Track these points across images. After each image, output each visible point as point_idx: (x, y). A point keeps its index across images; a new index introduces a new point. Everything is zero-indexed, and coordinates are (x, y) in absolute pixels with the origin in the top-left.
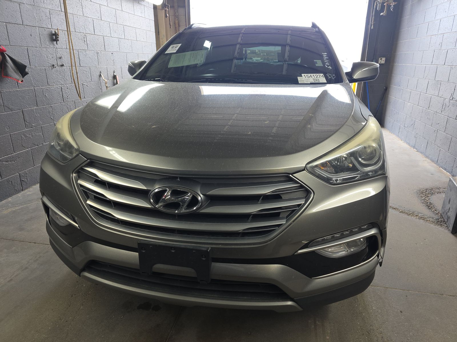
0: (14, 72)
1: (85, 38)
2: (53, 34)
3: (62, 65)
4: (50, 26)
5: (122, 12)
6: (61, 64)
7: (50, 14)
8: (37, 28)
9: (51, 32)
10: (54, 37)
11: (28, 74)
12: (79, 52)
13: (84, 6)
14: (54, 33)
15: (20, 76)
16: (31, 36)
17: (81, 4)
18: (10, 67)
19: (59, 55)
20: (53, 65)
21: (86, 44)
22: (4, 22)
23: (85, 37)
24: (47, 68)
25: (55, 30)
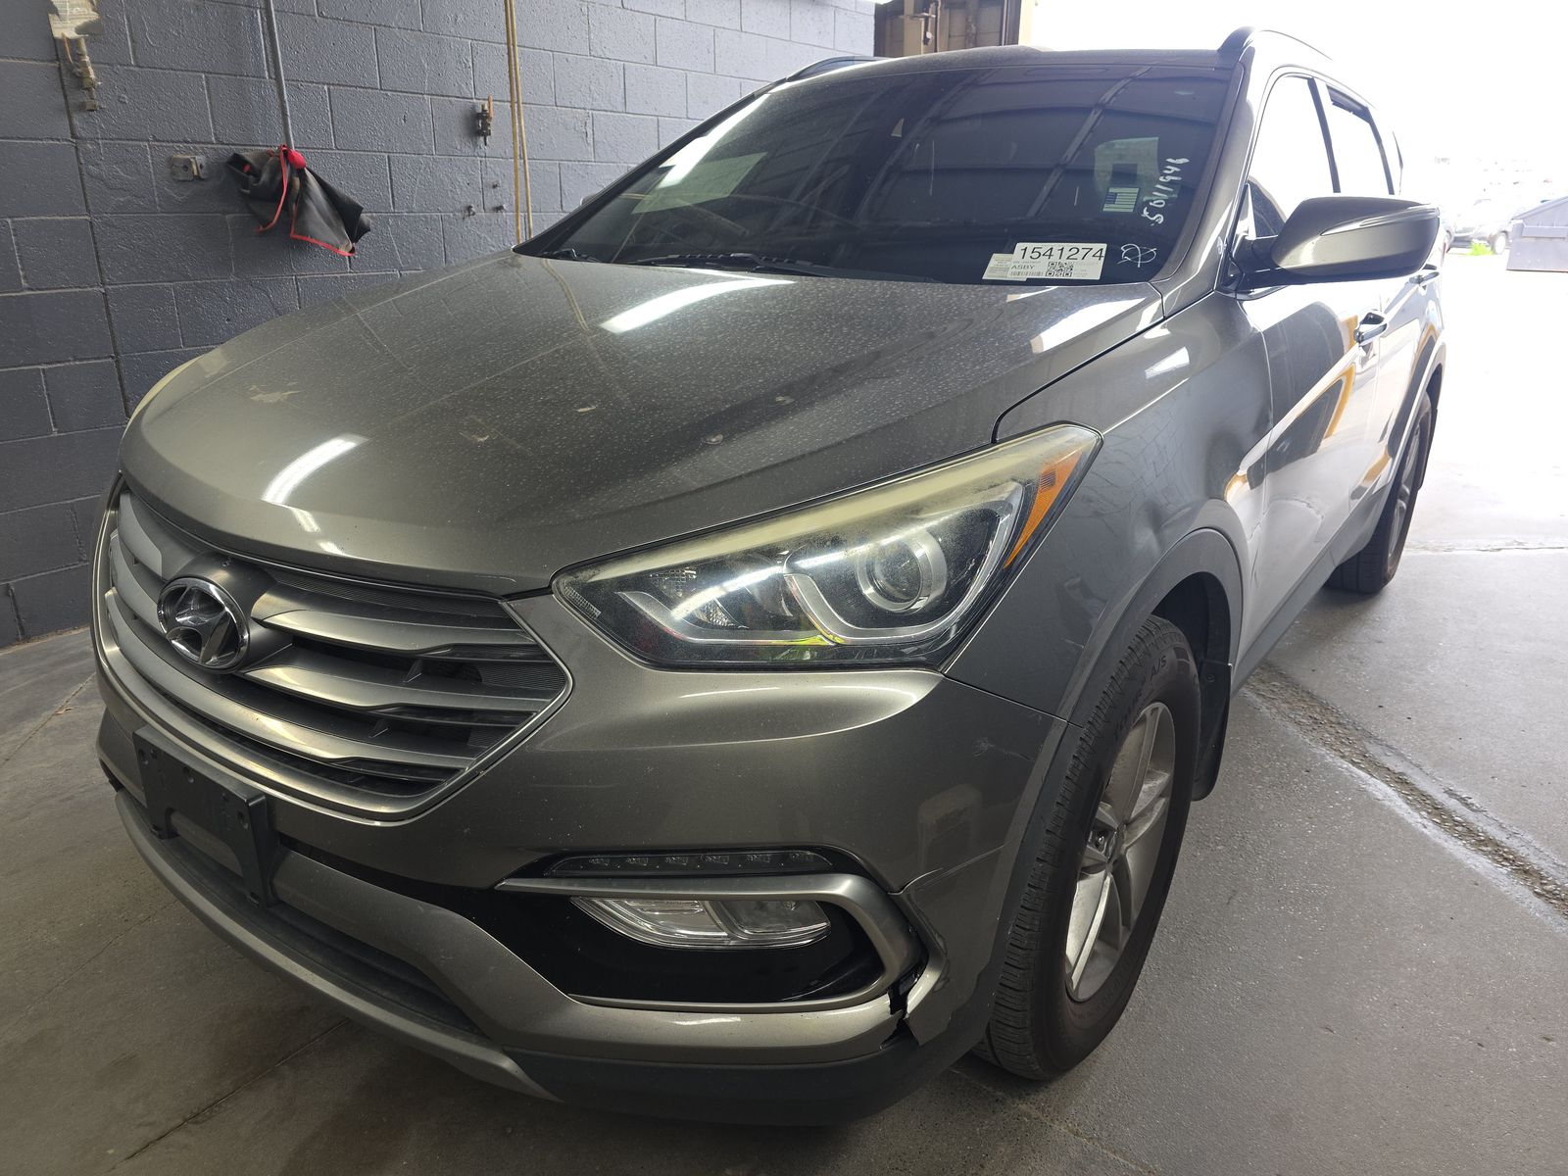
0: (326, 225)
1: (589, 125)
2: (478, 114)
3: (499, 208)
4: (469, 92)
5: (740, 37)
6: (497, 204)
7: (474, 54)
8: (425, 96)
9: (474, 107)
10: (477, 125)
11: (369, 230)
12: (562, 168)
13: (597, 25)
14: (480, 111)
15: (344, 236)
16: (404, 120)
17: (584, 18)
18: (313, 207)
19: (491, 179)
20: (469, 208)
21: (590, 141)
22: (324, 84)
23: (589, 121)
24: (449, 217)
25: (483, 102)
